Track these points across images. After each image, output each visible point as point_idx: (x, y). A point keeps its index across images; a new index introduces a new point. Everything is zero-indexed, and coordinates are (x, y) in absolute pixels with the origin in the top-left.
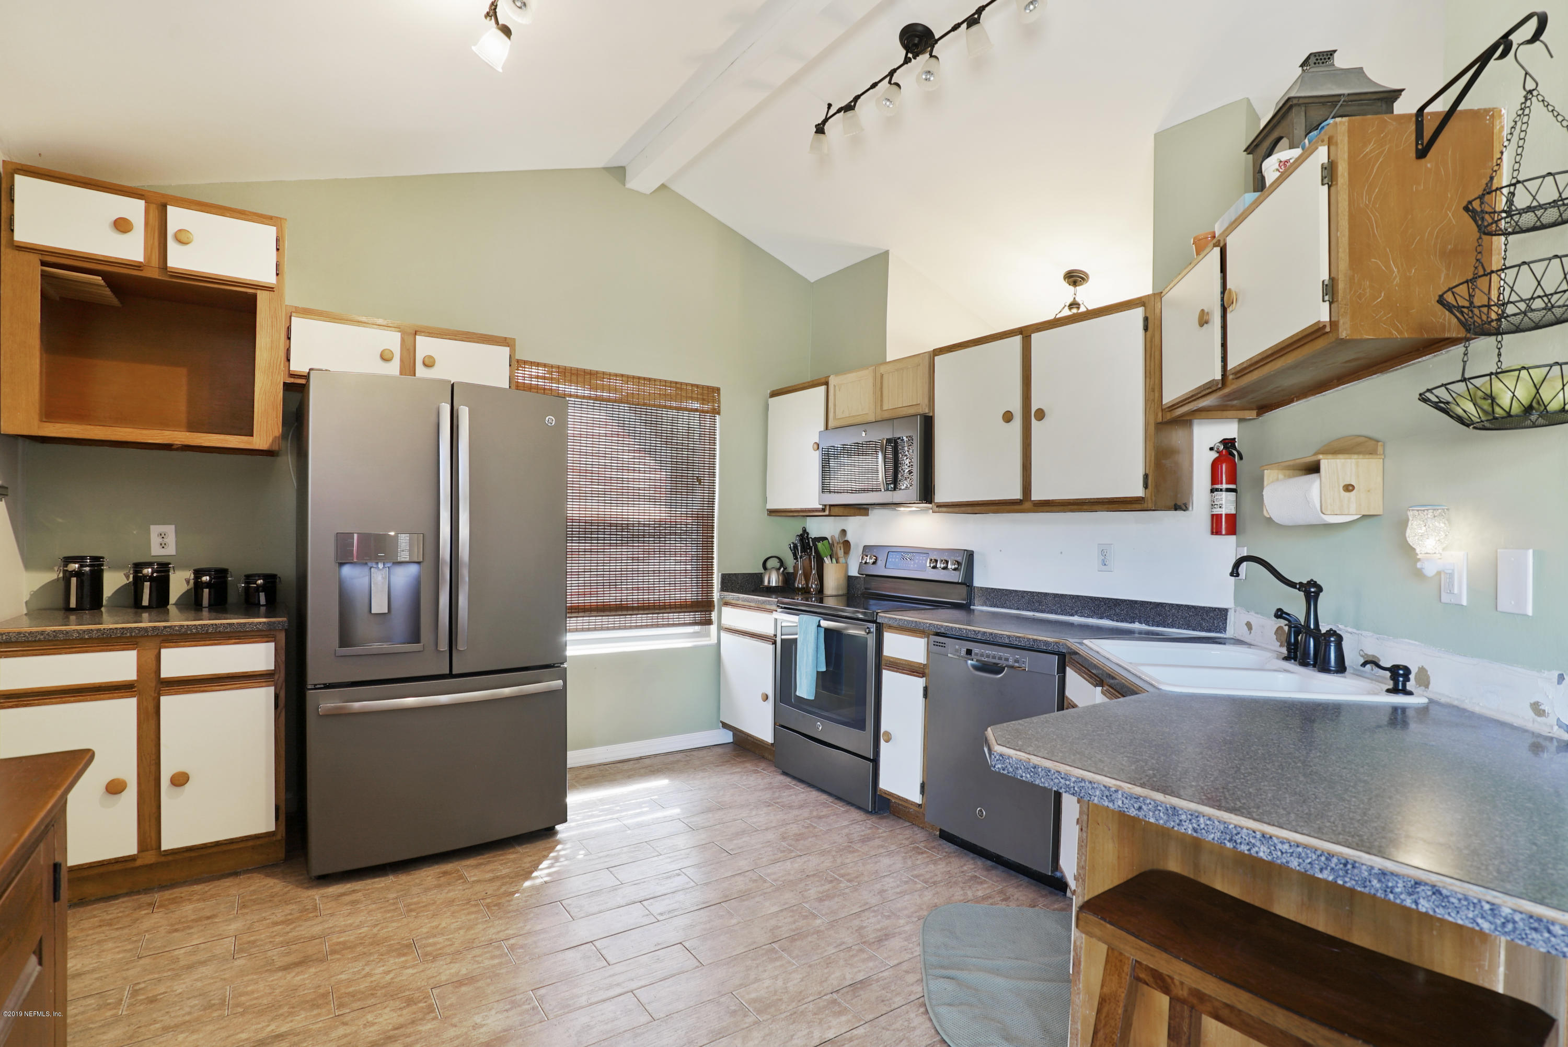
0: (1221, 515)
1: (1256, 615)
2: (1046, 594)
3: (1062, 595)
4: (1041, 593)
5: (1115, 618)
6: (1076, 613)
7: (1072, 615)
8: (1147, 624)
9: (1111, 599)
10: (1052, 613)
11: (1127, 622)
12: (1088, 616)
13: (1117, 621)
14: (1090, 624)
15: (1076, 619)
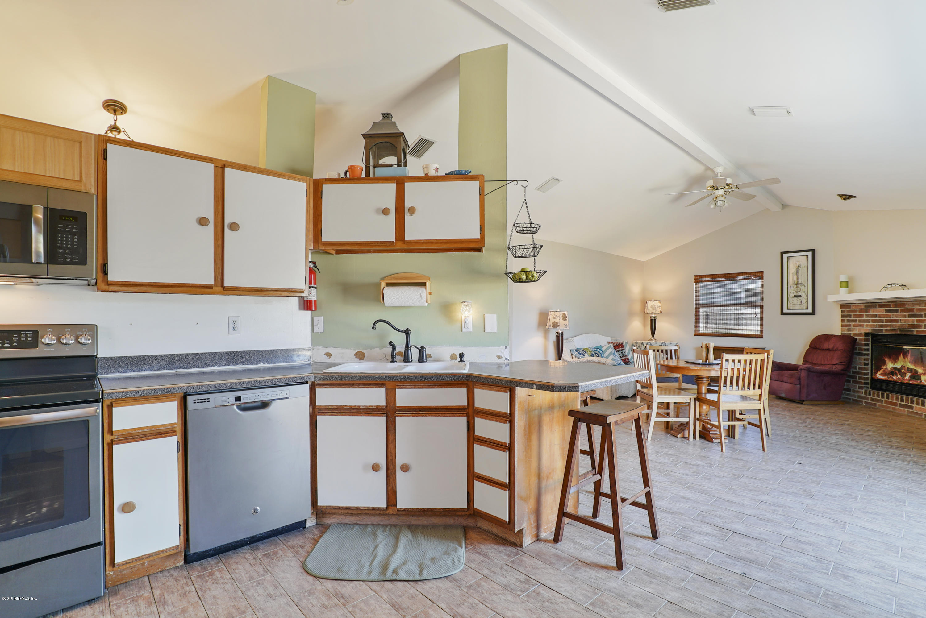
0: (312, 300)
1: (334, 349)
2: (187, 355)
3: (202, 354)
4: (182, 354)
5: (246, 363)
6: (216, 364)
7: (212, 366)
8: (268, 363)
9: (243, 352)
10: (194, 367)
11: (255, 364)
12: (226, 365)
13: (248, 364)
14: (228, 370)
15: (216, 368)
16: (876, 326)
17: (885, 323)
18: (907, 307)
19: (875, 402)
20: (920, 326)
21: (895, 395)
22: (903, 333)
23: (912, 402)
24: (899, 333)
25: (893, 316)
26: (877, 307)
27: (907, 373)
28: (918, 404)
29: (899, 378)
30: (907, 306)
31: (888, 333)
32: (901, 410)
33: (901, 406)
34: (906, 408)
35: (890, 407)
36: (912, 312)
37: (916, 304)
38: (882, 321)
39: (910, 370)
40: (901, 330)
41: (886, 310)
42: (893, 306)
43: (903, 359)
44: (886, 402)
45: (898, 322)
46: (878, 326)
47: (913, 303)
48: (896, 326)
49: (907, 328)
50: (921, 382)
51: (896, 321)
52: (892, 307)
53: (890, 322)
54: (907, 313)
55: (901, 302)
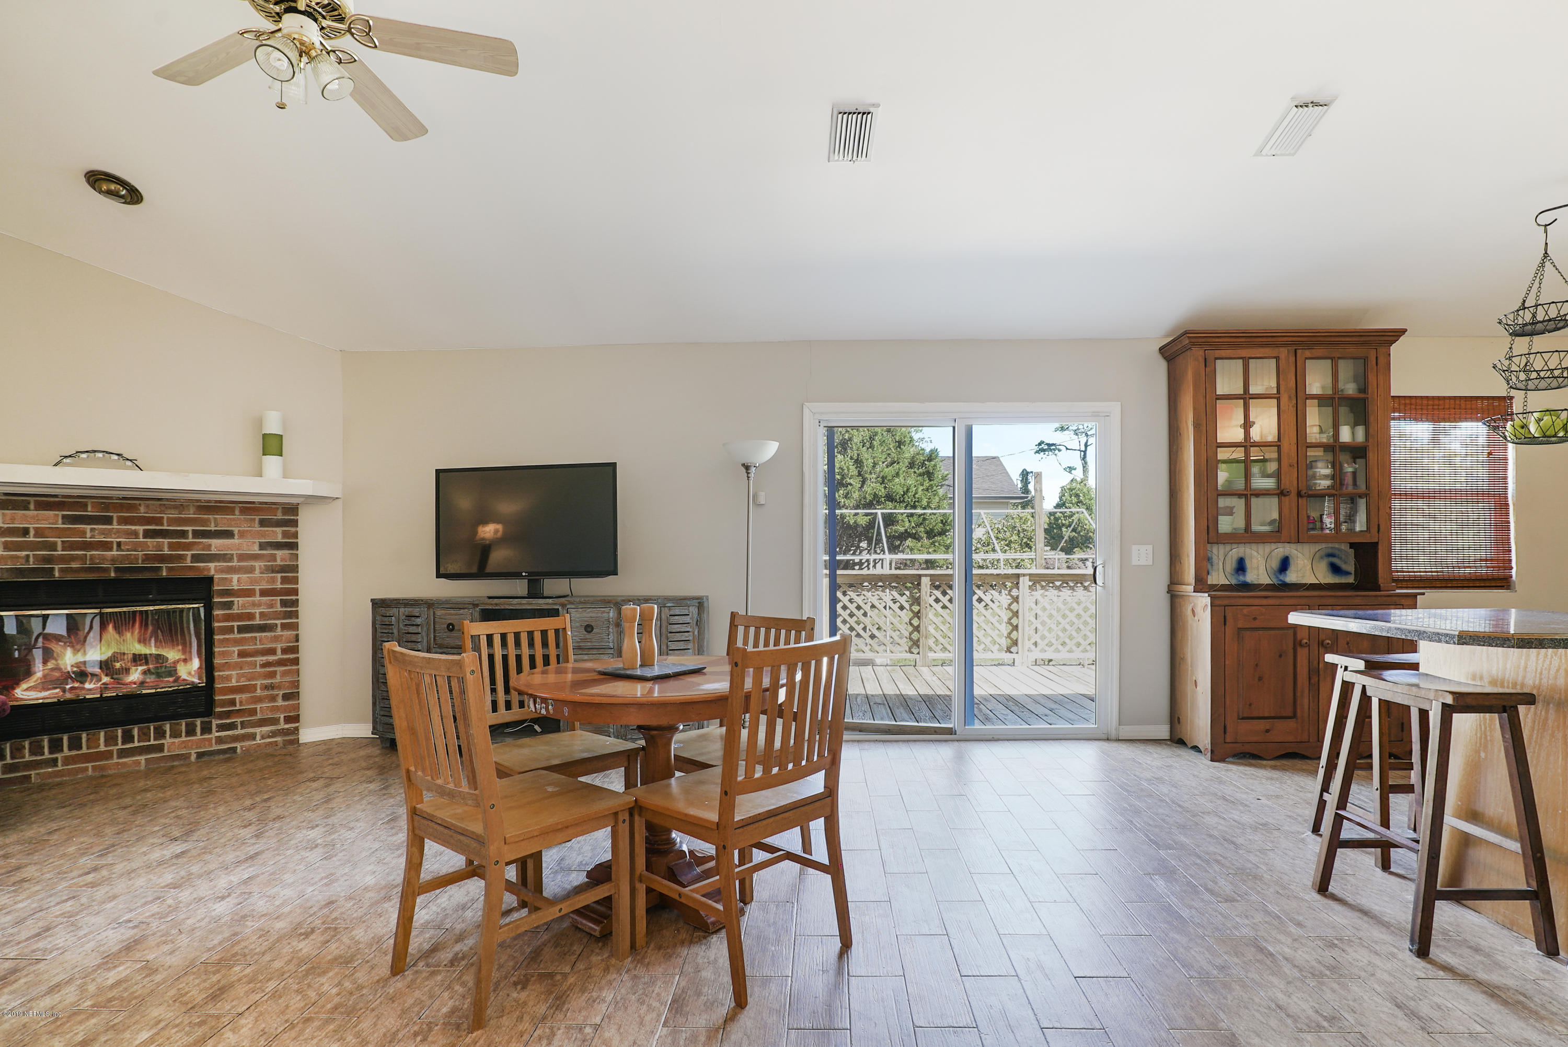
16: (23, 561)
17: (62, 551)
18: (142, 511)
19: (24, 770)
20: (181, 558)
21: (102, 734)
22: (127, 576)
23: (160, 734)
24: (113, 575)
25: (91, 533)
26: (32, 506)
27: (134, 668)
28: (175, 734)
29: (105, 687)
30: (142, 509)
31: (69, 577)
32: (125, 763)
33: (122, 753)
34: (140, 754)
35: (86, 769)
36: (157, 525)
37: (170, 508)
38: (53, 546)
39: (138, 659)
40: (117, 570)
41: (64, 517)
42: (92, 507)
43: (117, 636)
44: (67, 761)
45: (111, 549)
46: (31, 560)
47: (161, 505)
48: (103, 559)
49: (140, 561)
50: (177, 679)
51: (107, 546)
52: (89, 509)
53: (81, 550)
54: (140, 529)
55: (124, 498)
